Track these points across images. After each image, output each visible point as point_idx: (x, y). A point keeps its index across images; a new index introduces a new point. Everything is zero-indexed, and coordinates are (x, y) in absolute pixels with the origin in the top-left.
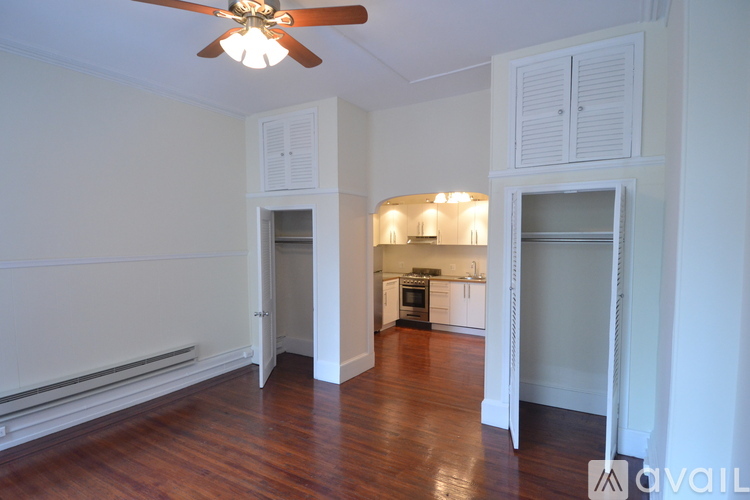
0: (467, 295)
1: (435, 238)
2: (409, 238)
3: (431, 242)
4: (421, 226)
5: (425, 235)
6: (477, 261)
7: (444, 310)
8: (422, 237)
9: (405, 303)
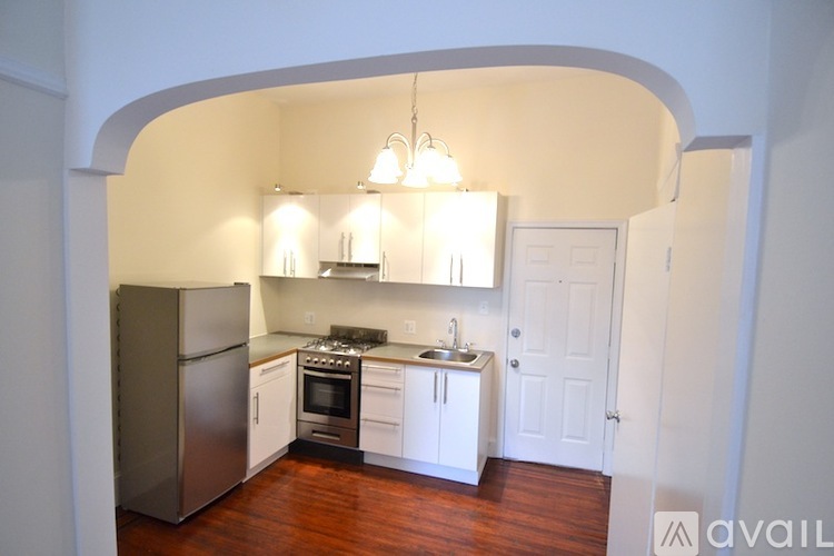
0: (441, 395)
1: (375, 267)
2: (325, 266)
3: (366, 276)
4: (346, 242)
5: (354, 261)
6: (457, 317)
7: (391, 427)
8: (350, 265)
9: (309, 405)
